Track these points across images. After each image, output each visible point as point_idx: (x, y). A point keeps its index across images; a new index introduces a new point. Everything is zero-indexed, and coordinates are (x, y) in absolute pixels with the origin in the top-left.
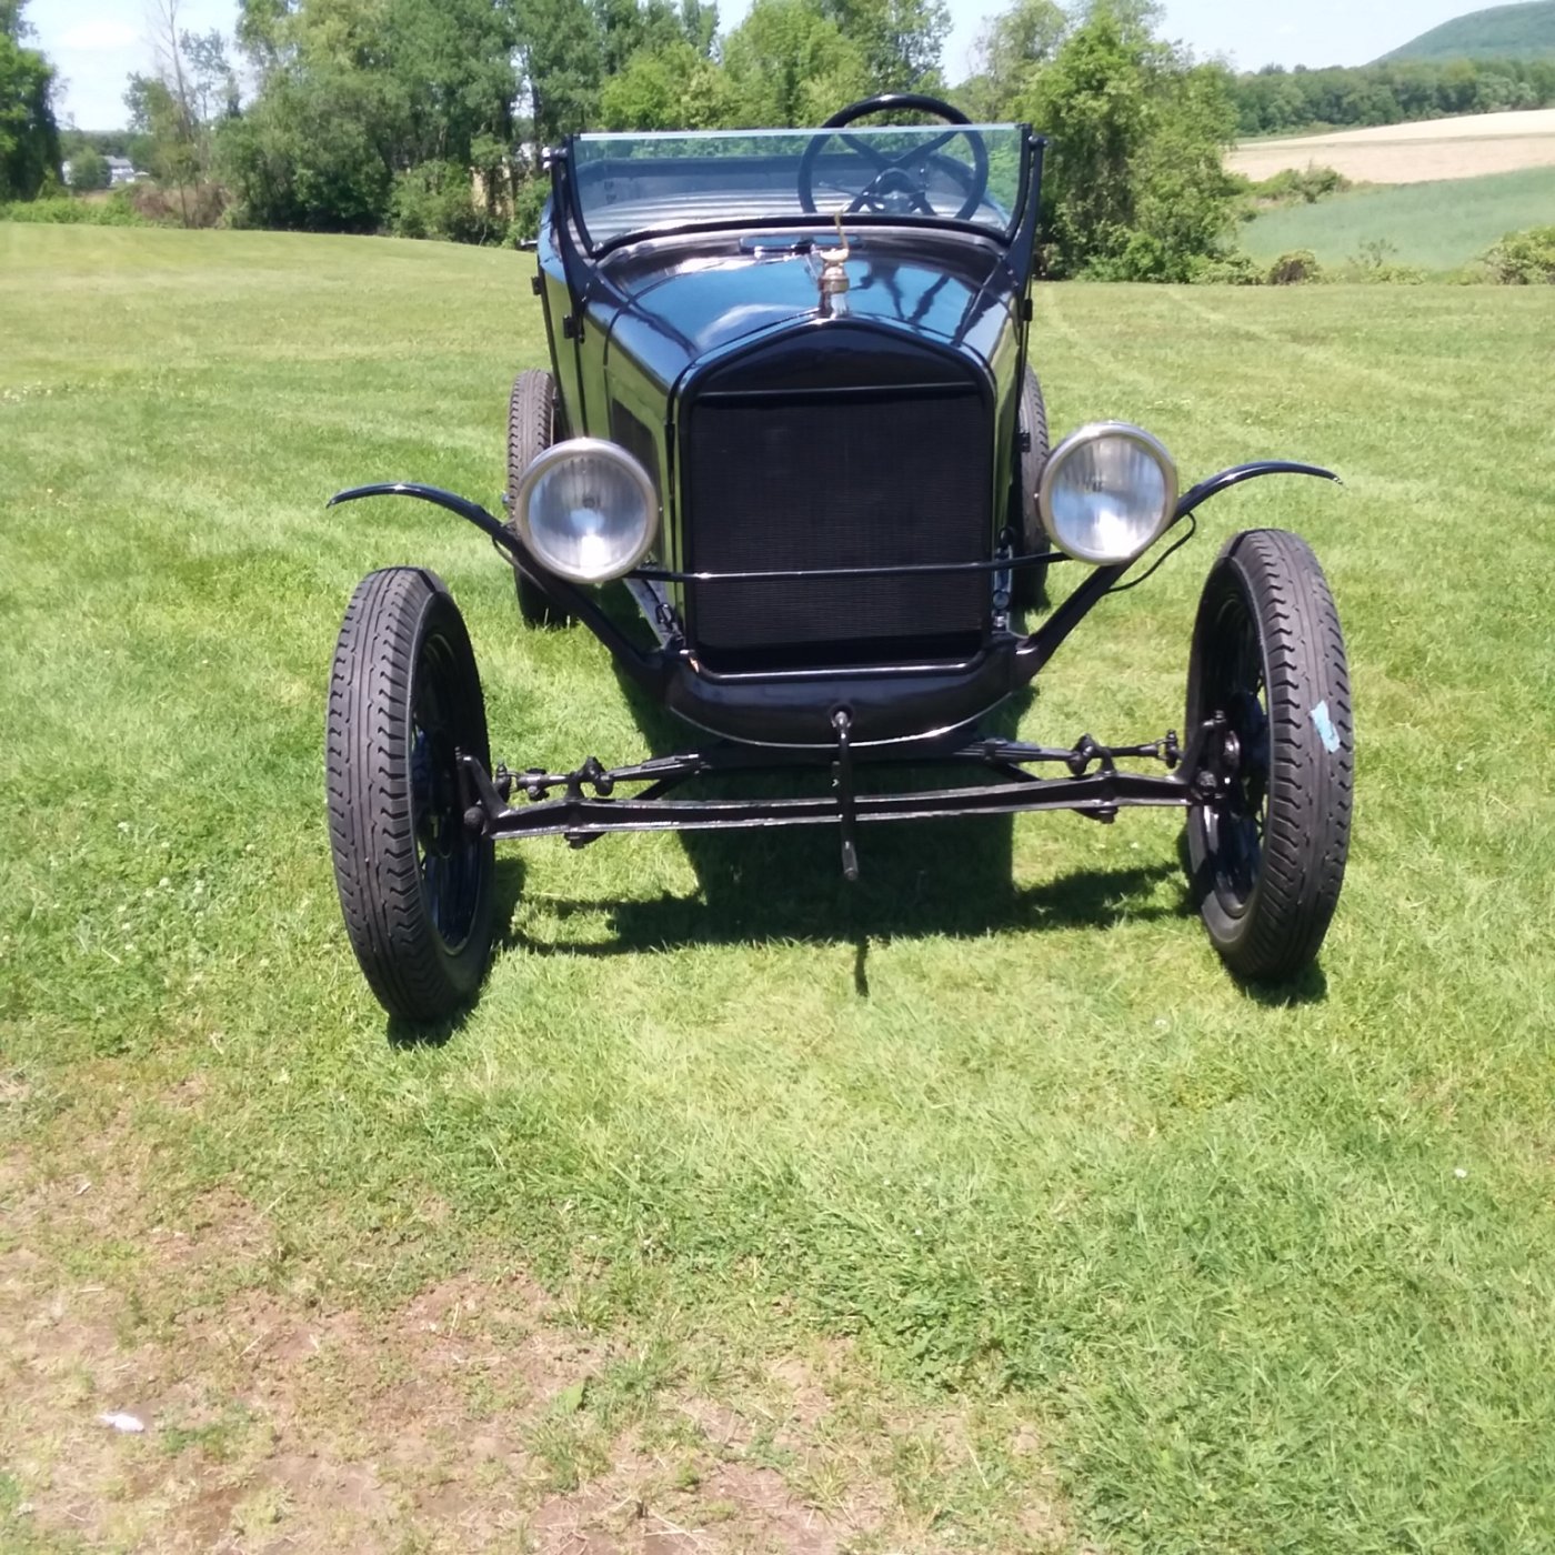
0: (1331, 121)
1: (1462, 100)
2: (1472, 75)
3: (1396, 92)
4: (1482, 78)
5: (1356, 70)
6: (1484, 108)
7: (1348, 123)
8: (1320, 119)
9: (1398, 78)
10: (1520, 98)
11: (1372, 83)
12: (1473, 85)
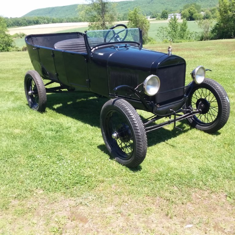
0: (18, 26)
1: (37, 23)
2: (37, 19)
3: (27, 21)
4: (39, 19)
5: (20, 18)
6: (40, 24)
7: (21, 26)
8: (16, 25)
9: (26, 19)
10: (45, 22)
11: (23, 20)
12: (38, 20)
